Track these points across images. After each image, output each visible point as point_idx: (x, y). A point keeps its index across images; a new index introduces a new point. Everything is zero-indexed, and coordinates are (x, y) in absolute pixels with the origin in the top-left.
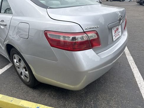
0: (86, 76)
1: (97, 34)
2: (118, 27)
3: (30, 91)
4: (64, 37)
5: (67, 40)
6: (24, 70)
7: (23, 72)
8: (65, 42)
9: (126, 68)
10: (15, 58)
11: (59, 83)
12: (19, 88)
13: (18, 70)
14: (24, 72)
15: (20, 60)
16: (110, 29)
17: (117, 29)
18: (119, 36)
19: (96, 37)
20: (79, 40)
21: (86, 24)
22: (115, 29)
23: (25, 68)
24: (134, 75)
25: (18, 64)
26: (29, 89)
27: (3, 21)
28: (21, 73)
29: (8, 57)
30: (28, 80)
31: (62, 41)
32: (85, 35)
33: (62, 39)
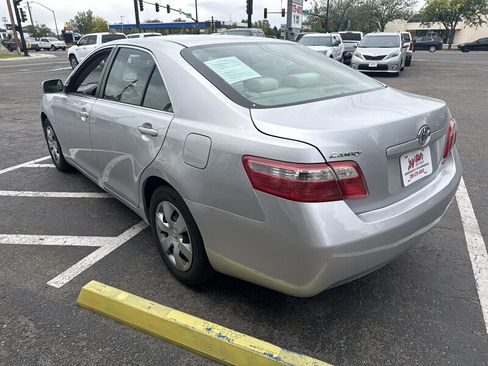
0: (326, 264)
1: (357, 168)
2: (419, 152)
3: (188, 295)
4: (282, 170)
5: (288, 176)
6: (181, 240)
7: (176, 244)
8: (283, 182)
9: (457, 269)
10: (161, 211)
11: (261, 275)
12: (161, 286)
13: (163, 239)
14: (180, 245)
15: (174, 215)
16: (396, 158)
17: (419, 158)
18: (423, 175)
19: (355, 174)
20: (316, 179)
21: (332, 147)
22: (411, 157)
23: (184, 235)
24: (476, 290)
25: (167, 225)
26: (183, 289)
27: (148, 125)
28: (172, 247)
29: (142, 206)
30: (186, 266)
31: (274, 179)
32: (328, 169)
33: (276, 173)
